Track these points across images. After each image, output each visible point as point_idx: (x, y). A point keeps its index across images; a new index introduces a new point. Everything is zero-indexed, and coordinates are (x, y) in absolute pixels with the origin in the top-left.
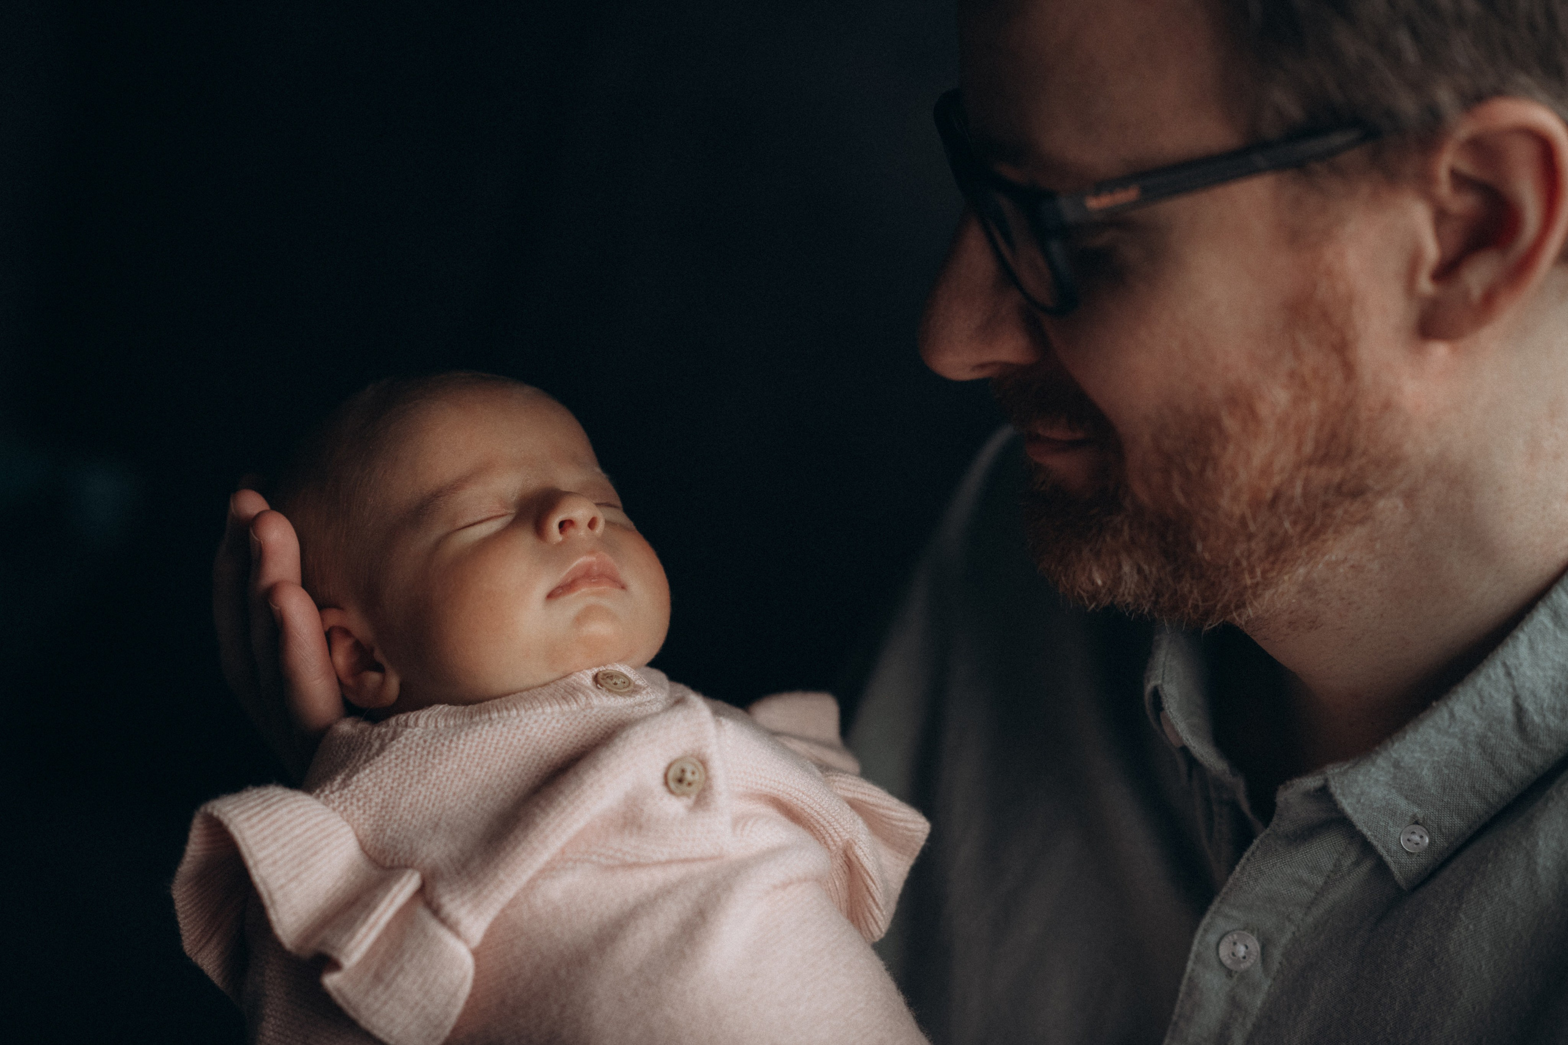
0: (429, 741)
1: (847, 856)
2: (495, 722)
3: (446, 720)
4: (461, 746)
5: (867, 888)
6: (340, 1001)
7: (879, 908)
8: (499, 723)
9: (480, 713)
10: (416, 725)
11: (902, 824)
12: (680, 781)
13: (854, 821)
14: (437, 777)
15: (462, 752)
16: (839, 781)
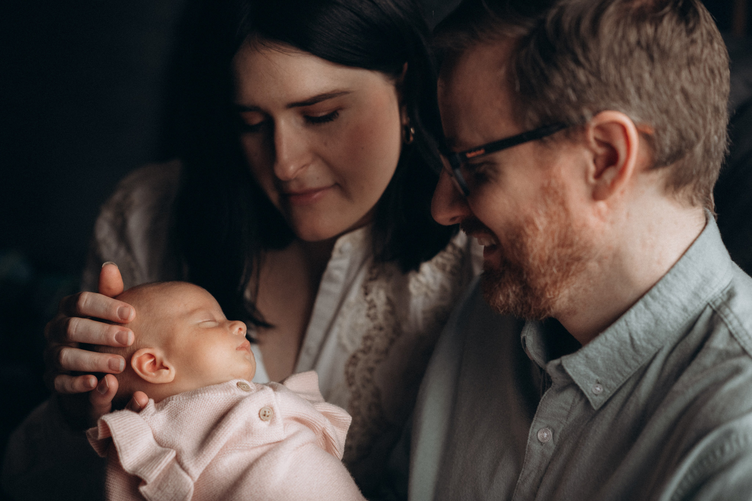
0: (178, 405)
1: (323, 433)
2: (200, 398)
3: (183, 397)
4: (189, 406)
5: (333, 444)
6: (145, 496)
7: (338, 451)
8: (201, 398)
9: (195, 394)
10: (173, 400)
11: (342, 418)
12: (264, 415)
13: (325, 421)
14: (181, 416)
15: (189, 408)
16: (318, 406)
